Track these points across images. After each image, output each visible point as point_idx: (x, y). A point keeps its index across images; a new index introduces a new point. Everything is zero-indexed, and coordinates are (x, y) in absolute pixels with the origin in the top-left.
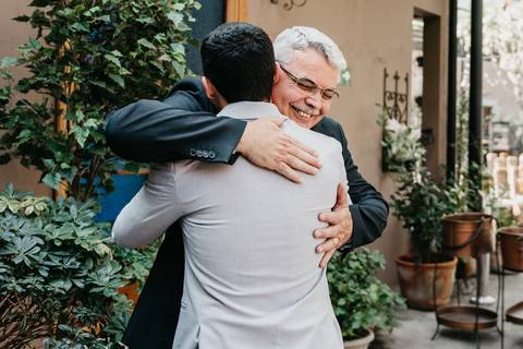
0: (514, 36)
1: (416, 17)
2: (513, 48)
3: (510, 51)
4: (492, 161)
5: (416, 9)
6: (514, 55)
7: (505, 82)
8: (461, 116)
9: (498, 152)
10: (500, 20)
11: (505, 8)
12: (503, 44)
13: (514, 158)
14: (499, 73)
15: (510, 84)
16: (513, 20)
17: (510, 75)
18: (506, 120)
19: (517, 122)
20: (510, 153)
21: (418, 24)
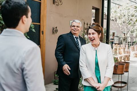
0: (121, 15)
1: (93, 9)
2: (120, 18)
3: (119, 19)
4: (114, 46)
5: (93, 7)
6: (121, 20)
7: (118, 26)
8: (104, 34)
9: (115, 44)
10: (117, 11)
11: (118, 8)
12: (118, 17)
13: (119, 45)
14: (117, 24)
15: (119, 27)
16: (120, 11)
17: (119, 25)
18: (118, 36)
19: (121, 36)
20: (119, 44)
21: (94, 11)
